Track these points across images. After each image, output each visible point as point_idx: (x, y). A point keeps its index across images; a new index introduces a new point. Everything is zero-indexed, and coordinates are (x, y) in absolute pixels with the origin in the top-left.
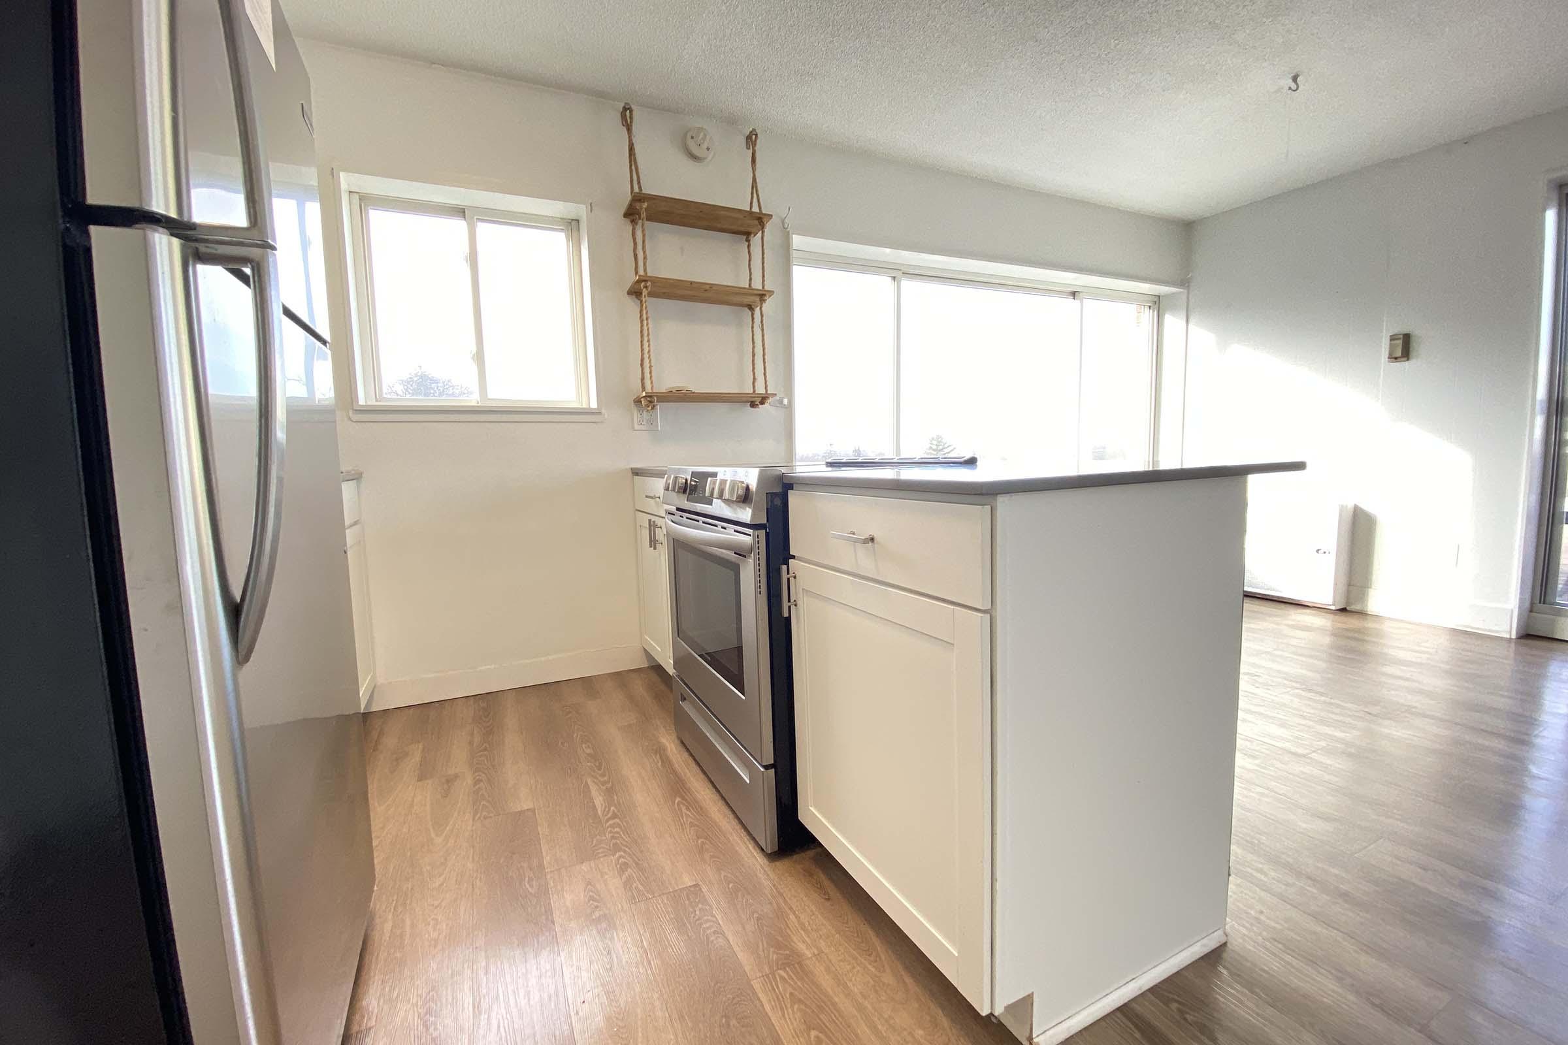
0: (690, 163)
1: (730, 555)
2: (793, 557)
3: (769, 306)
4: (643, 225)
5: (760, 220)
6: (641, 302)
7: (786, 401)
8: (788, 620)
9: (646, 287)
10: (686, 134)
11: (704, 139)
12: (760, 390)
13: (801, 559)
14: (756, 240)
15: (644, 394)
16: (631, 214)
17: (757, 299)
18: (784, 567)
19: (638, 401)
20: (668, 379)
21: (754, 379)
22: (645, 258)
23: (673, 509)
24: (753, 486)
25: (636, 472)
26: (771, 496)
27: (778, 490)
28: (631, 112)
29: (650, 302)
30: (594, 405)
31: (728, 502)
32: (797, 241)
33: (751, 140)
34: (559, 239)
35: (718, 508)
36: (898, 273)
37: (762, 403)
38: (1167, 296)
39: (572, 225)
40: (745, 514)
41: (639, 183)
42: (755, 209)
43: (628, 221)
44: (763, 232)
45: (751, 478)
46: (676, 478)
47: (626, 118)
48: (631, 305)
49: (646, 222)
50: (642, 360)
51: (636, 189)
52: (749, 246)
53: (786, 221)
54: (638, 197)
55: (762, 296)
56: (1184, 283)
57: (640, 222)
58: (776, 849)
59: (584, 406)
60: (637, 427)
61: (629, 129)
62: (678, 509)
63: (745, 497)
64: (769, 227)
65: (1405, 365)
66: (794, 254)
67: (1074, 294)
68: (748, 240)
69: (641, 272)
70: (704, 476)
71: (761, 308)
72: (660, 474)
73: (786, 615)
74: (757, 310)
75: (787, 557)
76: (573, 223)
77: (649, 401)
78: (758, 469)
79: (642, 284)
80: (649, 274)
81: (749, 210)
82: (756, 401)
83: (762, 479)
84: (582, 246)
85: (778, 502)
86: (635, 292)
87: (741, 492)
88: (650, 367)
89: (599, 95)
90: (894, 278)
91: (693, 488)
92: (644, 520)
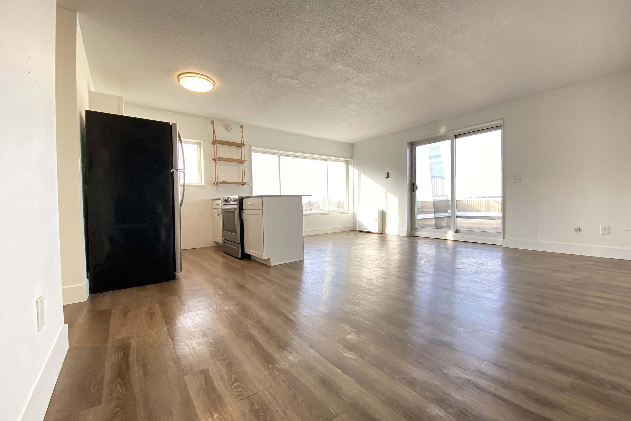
0: (227, 132)
1: (233, 210)
2: (244, 210)
3: (246, 163)
4: (216, 145)
5: (244, 145)
6: (215, 162)
7: (250, 184)
8: (243, 219)
9: (217, 159)
10: (226, 126)
11: (231, 126)
12: (244, 182)
13: (245, 209)
14: (243, 148)
15: (216, 182)
16: (213, 143)
17: (243, 162)
18: (242, 211)
19: (214, 184)
20: (221, 179)
21: (243, 179)
22: (217, 153)
23: (223, 205)
24: (237, 198)
25: (213, 200)
26: (240, 200)
27: (242, 199)
28: (214, 121)
29: (218, 162)
30: (203, 184)
31: (233, 201)
32: (253, 148)
33: (242, 127)
34: (195, 147)
35: (232, 203)
36: (279, 155)
37: (244, 184)
38: (349, 161)
39: (199, 144)
40: (236, 203)
41: (215, 137)
42: (243, 143)
43: (213, 144)
44: (244, 147)
45: (237, 197)
46: (224, 199)
47: (213, 122)
48: (213, 162)
49: (217, 144)
50: (215, 174)
51: (215, 139)
52: (241, 150)
53: (250, 144)
54: (216, 141)
55: (244, 161)
56: (352, 158)
57: (216, 144)
58: (241, 258)
59: (201, 184)
60: (214, 189)
61: (213, 125)
62: (224, 205)
63: (236, 200)
64: (246, 146)
65: (388, 179)
66: (252, 150)
67: (325, 160)
68: (241, 148)
69: (216, 156)
70: (228, 198)
71: (244, 164)
72: (220, 199)
73: (242, 218)
74: (243, 164)
75: (243, 209)
76: (199, 143)
77: (217, 184)
78: (238, 196)
79: (216, 159)
80: (218, 157)
81: (241, 143)
82: (243, 184)
83: (239, 197)
84: (201, 149)
85: (241, 201)
86: (214, 160)
87: (235, 199)
88: (217, 176)
89: (206, 118)
90: (278, 156)
91: (226, 201)
92: (215, 210)
